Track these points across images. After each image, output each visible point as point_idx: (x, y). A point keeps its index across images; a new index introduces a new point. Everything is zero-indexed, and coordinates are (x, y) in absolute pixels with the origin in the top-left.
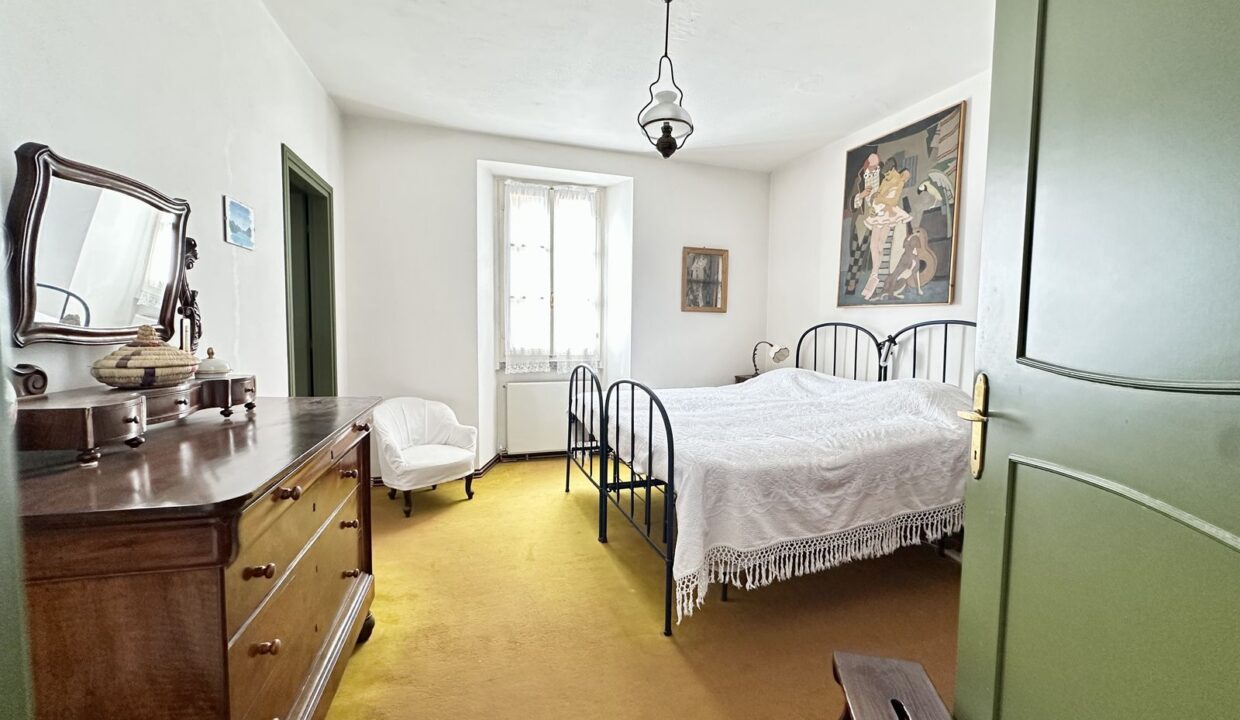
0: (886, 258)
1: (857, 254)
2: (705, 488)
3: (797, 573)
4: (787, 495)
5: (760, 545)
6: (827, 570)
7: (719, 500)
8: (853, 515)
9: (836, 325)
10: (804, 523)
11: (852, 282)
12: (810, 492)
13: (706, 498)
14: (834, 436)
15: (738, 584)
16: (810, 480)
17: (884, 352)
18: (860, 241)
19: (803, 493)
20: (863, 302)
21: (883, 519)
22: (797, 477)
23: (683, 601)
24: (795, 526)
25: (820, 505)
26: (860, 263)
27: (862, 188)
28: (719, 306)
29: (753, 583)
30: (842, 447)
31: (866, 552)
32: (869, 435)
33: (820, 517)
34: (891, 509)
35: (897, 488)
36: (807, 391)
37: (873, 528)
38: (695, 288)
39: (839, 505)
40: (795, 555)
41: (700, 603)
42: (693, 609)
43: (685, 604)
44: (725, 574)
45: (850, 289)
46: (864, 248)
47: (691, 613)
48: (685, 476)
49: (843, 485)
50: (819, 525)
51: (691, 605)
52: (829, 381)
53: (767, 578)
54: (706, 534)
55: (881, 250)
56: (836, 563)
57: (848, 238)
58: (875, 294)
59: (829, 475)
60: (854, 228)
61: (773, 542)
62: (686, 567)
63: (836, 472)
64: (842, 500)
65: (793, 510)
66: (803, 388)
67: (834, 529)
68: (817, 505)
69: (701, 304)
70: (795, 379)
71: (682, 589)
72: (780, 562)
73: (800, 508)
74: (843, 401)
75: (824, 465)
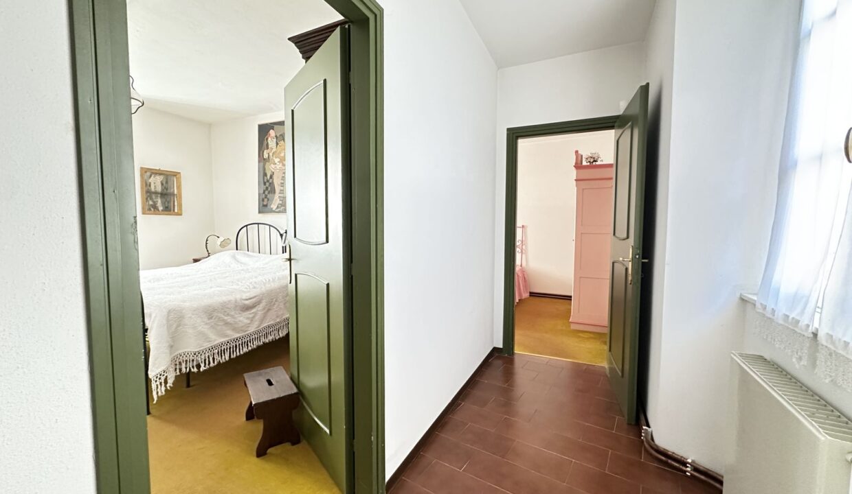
0: (282, 188)
1: (267, 184)
2: (168, 320)
3: (232, 357)
4: (223, 316)
5: (208, 345)
6: (249, 351)
7: (178, 326)
8: (262, 321)
9: (258, 224)
10: (235, 330)
11: (266, 200)
12: (237, 312)
13: (169, 327)
14: (251, 283)
15: (195, 370)
16: (236, 306)
17: (284, 237)
18: (268, 177)
19: (233, 313)
20: (272, 211)
21: (278, 320)
22: (229, 306)
23: (157, 387)
24: (229, 332)
25: (243, 319)
26: (269, 189)
27: (268, 148)
28: (176, 211)
29: (205, 366)
30: (254, 288)
31: (270, 338)
32: (269, 280)
33: (243, 325)
34: (283, 314)
35: (284, 304)
36: (241, 263)
37: (272, 326)
38: (154, 197)
39: (254, 317)
40: (230, 348)
41: (170, 387)
42: (165, 391)
43: (159, 390)
44: (186, 368)
45: (265, 203)
46: (271, 181)
47: (164, 393)
48: (153, 316)
49: (255, 306)
50: (243, 329)
51: (163, 389)
52: (255, 257)
53: (214, 362)
54: (171, 347)
55: (279, 183)
56: (255, 347)
57: (262, 174)
58: (278, 207)
59: (247, 302)
60: (264, 169)
61: (215, 343)
62: (157, 368)
63: (250, 301)
64: (255, 314)
65: (227, 324)
66: (238, 261)
67: (252, 329)
68: (241, 319)
69: (161, 208)
70: (234, 257)
71: (156, 381)
72: (221, 353)
73: (231, 322)
74: (262, 266)
75: (244, 298)
